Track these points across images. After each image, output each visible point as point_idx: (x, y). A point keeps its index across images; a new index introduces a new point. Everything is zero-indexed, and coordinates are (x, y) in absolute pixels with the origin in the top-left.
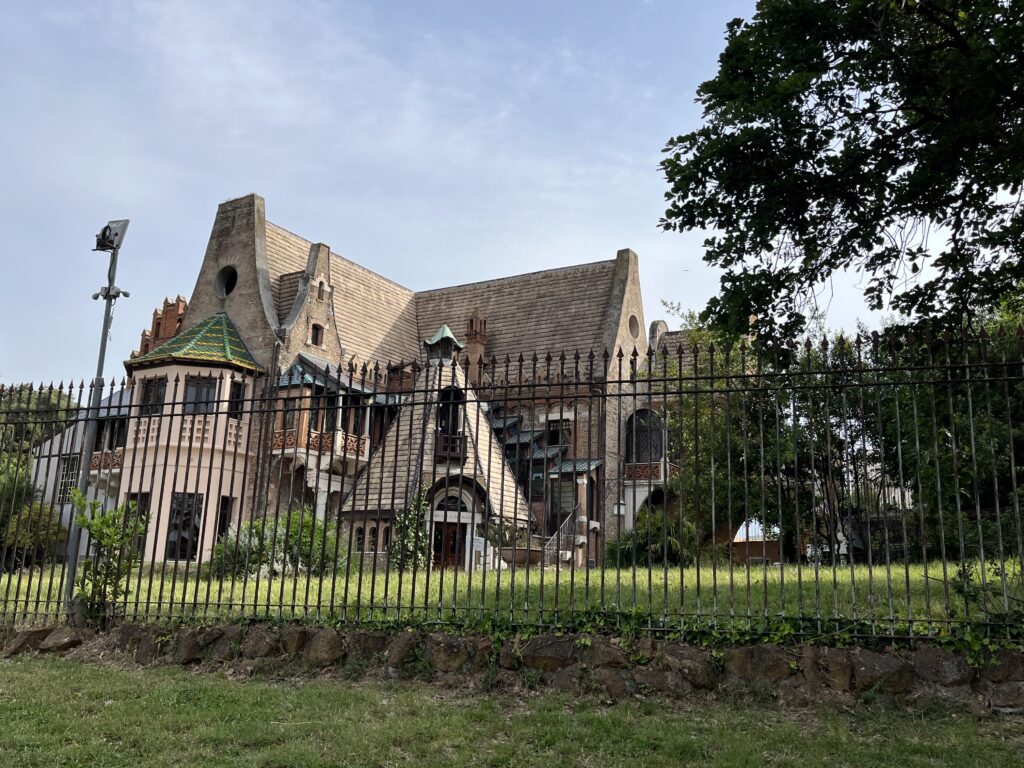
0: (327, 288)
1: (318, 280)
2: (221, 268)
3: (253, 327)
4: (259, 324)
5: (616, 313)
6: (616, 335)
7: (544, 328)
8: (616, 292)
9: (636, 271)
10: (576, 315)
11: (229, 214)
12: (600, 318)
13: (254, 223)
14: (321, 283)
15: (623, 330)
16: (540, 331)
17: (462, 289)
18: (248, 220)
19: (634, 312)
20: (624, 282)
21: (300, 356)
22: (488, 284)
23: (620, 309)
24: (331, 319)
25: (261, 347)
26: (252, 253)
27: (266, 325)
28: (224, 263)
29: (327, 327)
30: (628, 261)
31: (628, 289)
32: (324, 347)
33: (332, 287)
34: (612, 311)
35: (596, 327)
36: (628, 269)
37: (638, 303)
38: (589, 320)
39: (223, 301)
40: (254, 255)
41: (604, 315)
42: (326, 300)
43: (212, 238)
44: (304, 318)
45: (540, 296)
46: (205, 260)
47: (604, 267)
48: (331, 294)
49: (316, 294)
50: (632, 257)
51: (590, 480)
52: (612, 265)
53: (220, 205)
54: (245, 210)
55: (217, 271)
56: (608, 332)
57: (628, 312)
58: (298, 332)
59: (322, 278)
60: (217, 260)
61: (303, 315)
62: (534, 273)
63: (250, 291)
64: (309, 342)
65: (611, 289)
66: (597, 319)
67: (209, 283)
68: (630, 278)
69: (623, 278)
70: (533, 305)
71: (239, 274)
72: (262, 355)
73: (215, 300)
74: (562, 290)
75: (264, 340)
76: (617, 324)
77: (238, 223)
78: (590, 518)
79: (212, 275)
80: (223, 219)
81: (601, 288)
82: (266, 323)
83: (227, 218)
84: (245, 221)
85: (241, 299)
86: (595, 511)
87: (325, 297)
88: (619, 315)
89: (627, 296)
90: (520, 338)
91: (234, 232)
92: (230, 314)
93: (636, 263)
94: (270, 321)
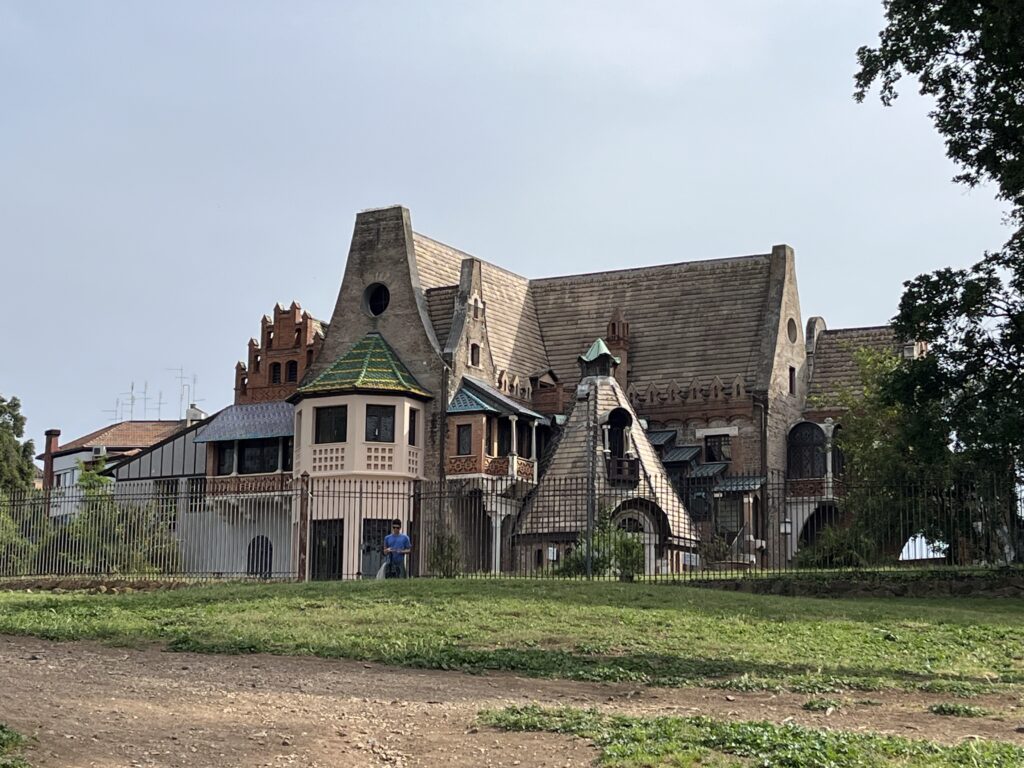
0: (480, 306)
1: (473, 297)
2: (368, 284)
3: (414, 349)
4: (422, 347)
5: (774, 318)
6: (775, 344)
7: (693, 332)
8: (773, 293)
9: (792, 269)
10: (728, 318)
11: (371, 226)
12: (756, 323)
13: (404, 239)
14: (476, 300)
15: (782, 336)
16: (688, 335)
17: (589, 279)
18: (397, 235)
19: (792, 314)
20: (781, 283)
21: (463, 378)
22: (621, 275)
23: (778, 314)
24: (484, 337)
25: (426, 371)
26: (406, 271)
27: (431, 349)
28: (371, 279)
29: (482, 345)
30: (784, 258)
31: (785, 290)
32: (481, 367)
33: (484, 303)
34: (769, 316)
35: (753, 333)
36: (785, 268)
37: (795, 304)
38: (744, 324)
39: (374, 321)
40: (408, 274)
41: (761, 319)
42: (480, 318)
43: (352, 250)
44: (465, 340)
45: (685, 293)
46: (346, 274)
47: (756, 263)
48: (484, 310)
49: (472, 313)
50: (788, 252)
51: (755, 499)
52: (766, 261)
53: (359, 215)
54: (391, 223)
55: (363, 287)
56: (765, 340)
57: (786, 316)
58: (462, 355)
59: (475, 296)
60: (362, 275)
61: (464, 337)
62: (675, 265)
63: (407, 311)
64: (470, 363)
65: (767, 290)
66: (753, 323)
67: (354, 299)
68: (787, 277)
69: (780, 278)
70: (677, 303)
71: (391, 293)
72: (429, 379)
73: (364, 319)
74: (711, 287)
75: (429, 364)
76: (776, 330)
77: (384, 237)
78: (756, 537)
79: (357, 291)
80: (365, 231)
81: (756, 287)
82: (430, 346)
83: (369, 230)
84: (393, 235)
85: (397, 320)
86: (759, 530)
87: (480, 313)
88: (778, 321)
89: (785, 298)
90: (665, 342)
91: (380, 246)
92: (385, 335)
93: (793, 259)
94: (433, 344)
